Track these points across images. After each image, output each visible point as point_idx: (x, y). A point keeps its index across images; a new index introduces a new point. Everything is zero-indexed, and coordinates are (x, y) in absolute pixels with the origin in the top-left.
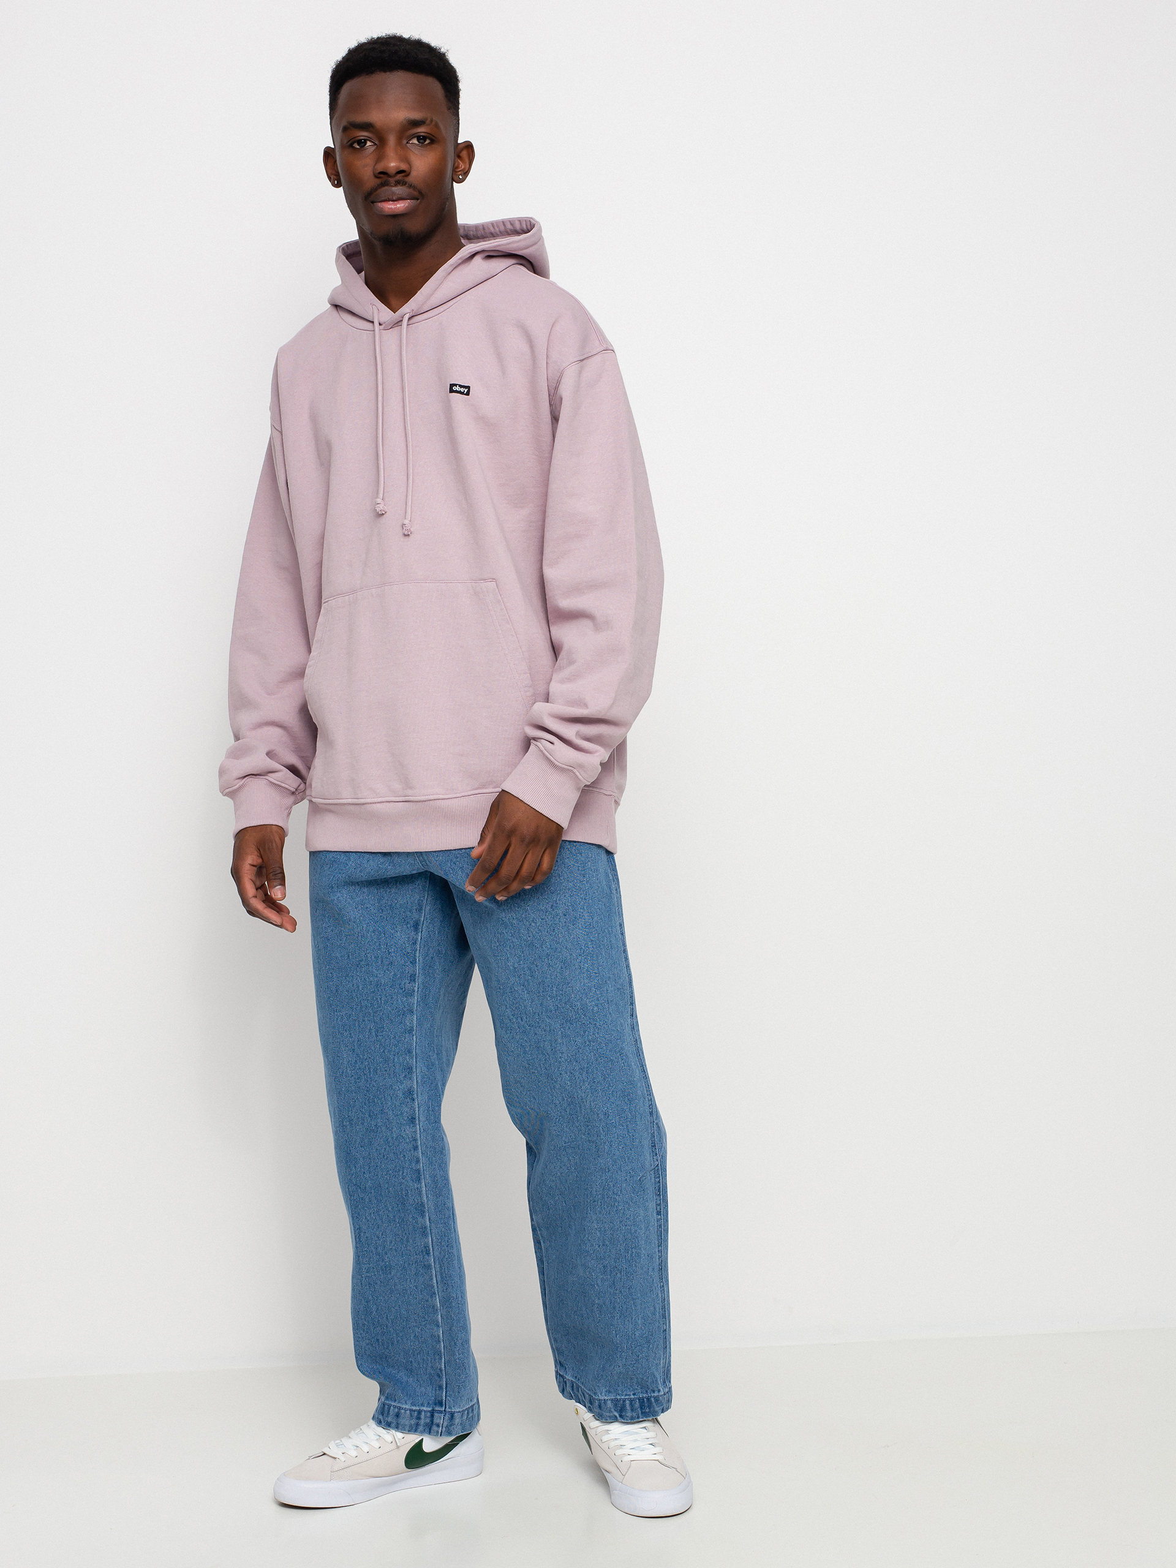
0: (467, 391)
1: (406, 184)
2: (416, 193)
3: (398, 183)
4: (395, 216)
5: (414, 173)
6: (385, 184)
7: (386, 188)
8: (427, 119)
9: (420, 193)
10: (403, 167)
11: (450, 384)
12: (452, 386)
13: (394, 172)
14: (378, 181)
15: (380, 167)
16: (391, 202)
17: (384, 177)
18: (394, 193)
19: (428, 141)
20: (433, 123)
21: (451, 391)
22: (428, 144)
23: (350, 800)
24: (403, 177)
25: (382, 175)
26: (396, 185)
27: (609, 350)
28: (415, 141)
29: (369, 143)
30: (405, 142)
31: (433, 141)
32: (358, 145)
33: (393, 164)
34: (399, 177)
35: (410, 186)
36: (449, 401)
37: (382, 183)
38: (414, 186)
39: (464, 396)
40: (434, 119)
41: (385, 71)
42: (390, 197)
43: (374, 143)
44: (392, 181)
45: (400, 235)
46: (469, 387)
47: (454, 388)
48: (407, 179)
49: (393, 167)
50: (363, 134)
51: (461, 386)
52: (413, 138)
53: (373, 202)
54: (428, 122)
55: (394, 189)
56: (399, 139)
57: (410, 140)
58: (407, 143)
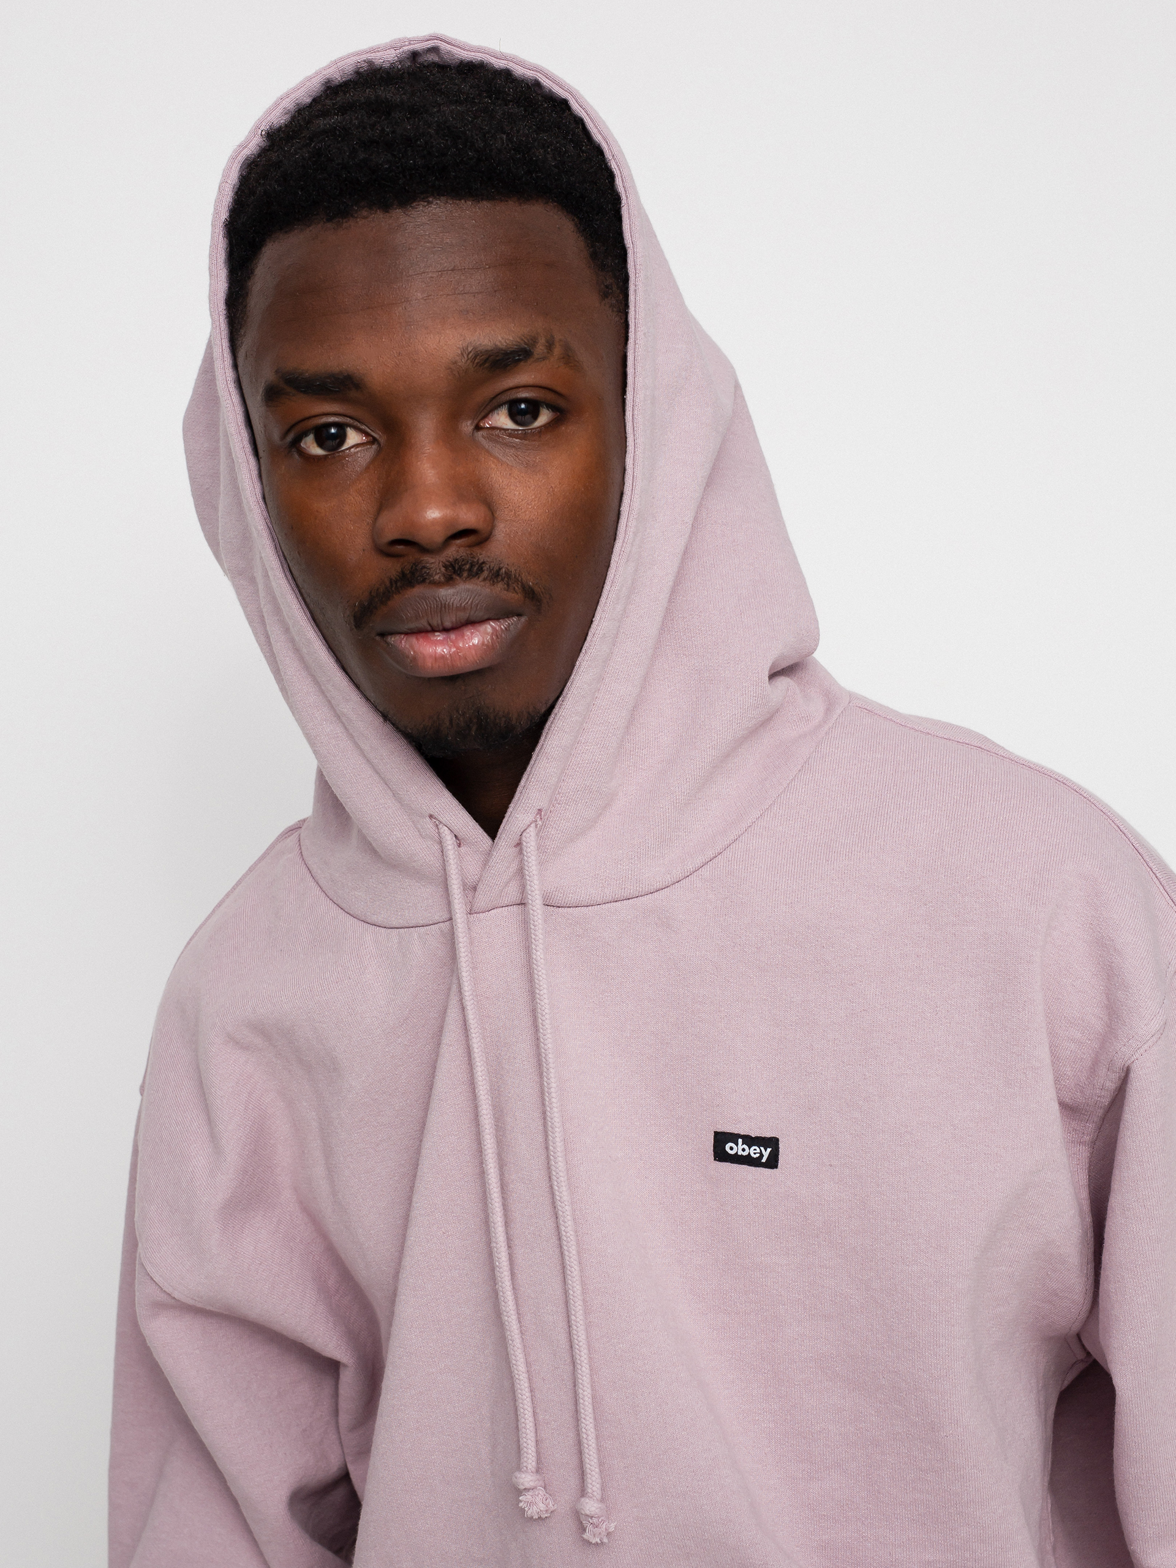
1: (481, 570)
2: (514, 597)
3: (455, 572)
4: (454, 679)
5: (501, 532)
6: (411, 578)
7: (417, 591)
8: (534, 341)
9: (530, 594)
10: (469, 516)
11: (717, 1134)
12: (721, 1138)
13: (439, 537)
14: (391, 568)
15: (391, 526)
16: (440, 637)
17: (413, 555)
18: (444, 607)
19: (544, 417)
20: (557, 351)
21: (720, 1156)
22: (547, 427)
24: (470, 546)
25: (400, 548)
26: (449, 581)
28: (502, 419)
29: (353, 438)
30: (467, 426)
31: (561, 415)
32: (320, 445)
33: (433, 514)
34: (455, 551)
35: (496, 576)
37: (403, 574)
38: (508, 574)
39: (763, 1169)
40: (558, 337)
41: (386, 207)
42: (436, 621)
43: (367, 434)
44: (435, 564)
45: (474, 728)
46: (777, 1140)
47: (730, 1148)
48: (482, 555)
49: (434, 522)
50: (327, 411)
51: (750, 1141)
52: (492, 411)
53: (383, 635)
54: (540, 349)
55: (446, 593)
56: (452, 418)
57: (485, 416)
58: (478, 428)
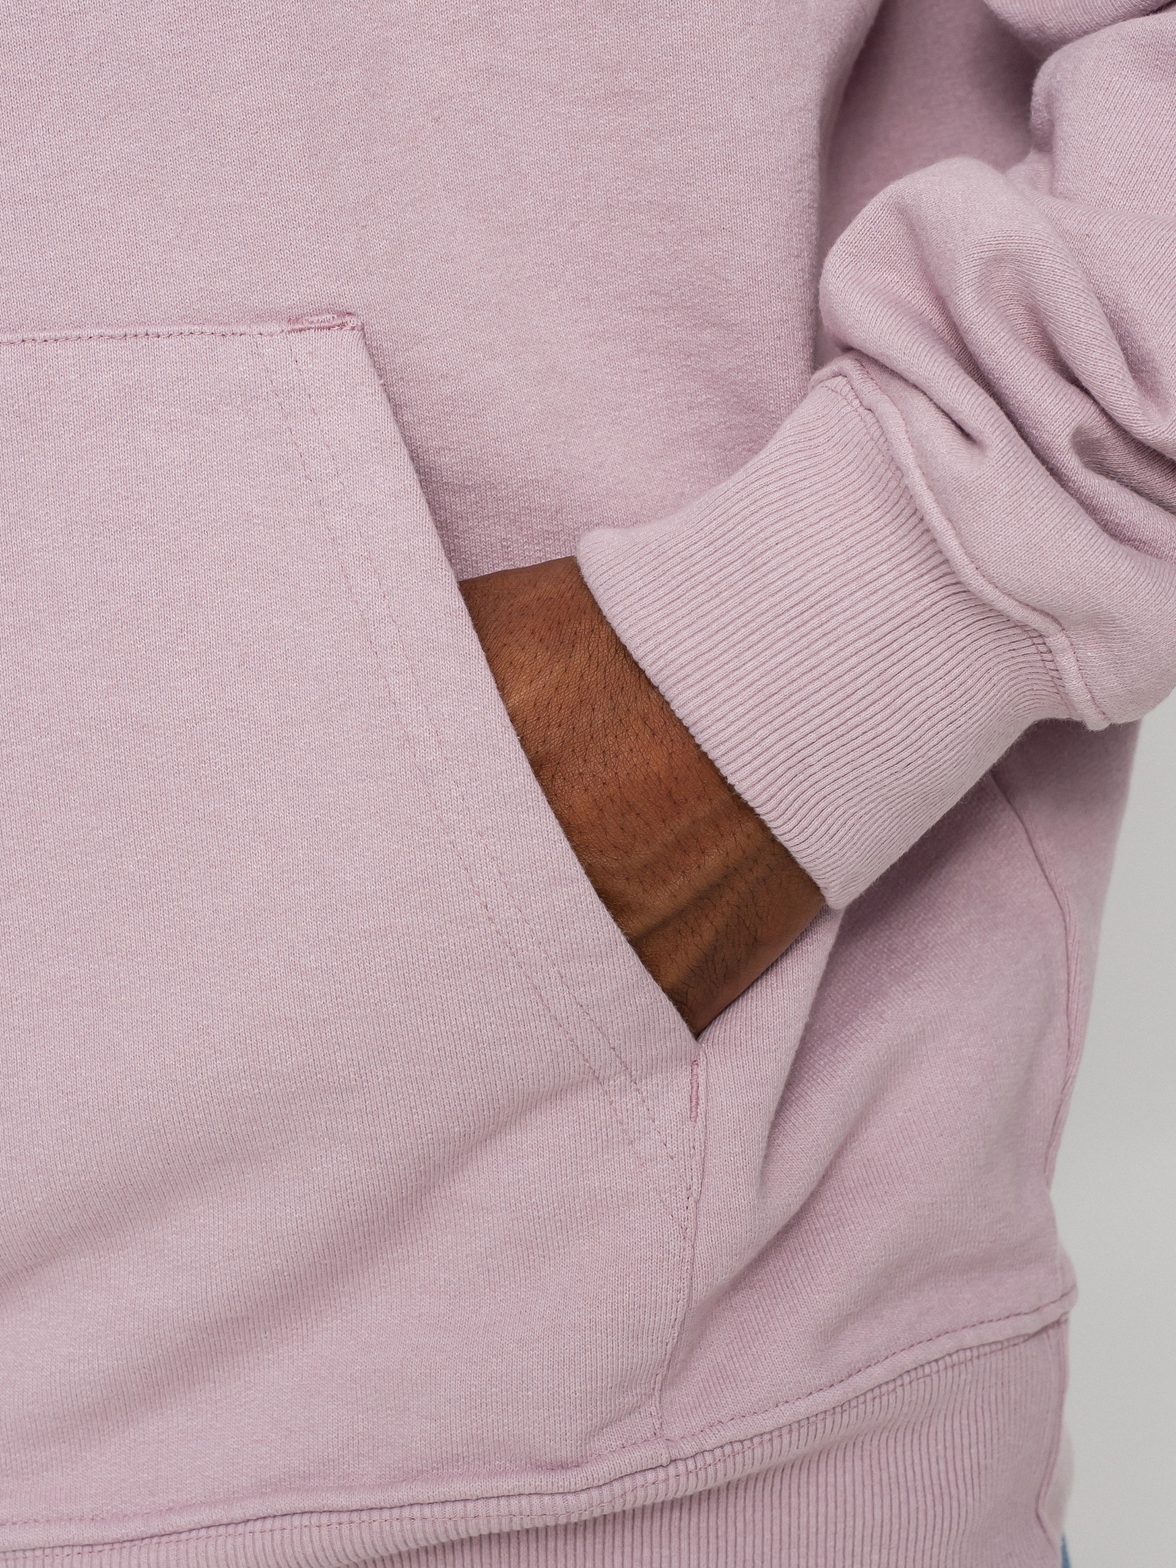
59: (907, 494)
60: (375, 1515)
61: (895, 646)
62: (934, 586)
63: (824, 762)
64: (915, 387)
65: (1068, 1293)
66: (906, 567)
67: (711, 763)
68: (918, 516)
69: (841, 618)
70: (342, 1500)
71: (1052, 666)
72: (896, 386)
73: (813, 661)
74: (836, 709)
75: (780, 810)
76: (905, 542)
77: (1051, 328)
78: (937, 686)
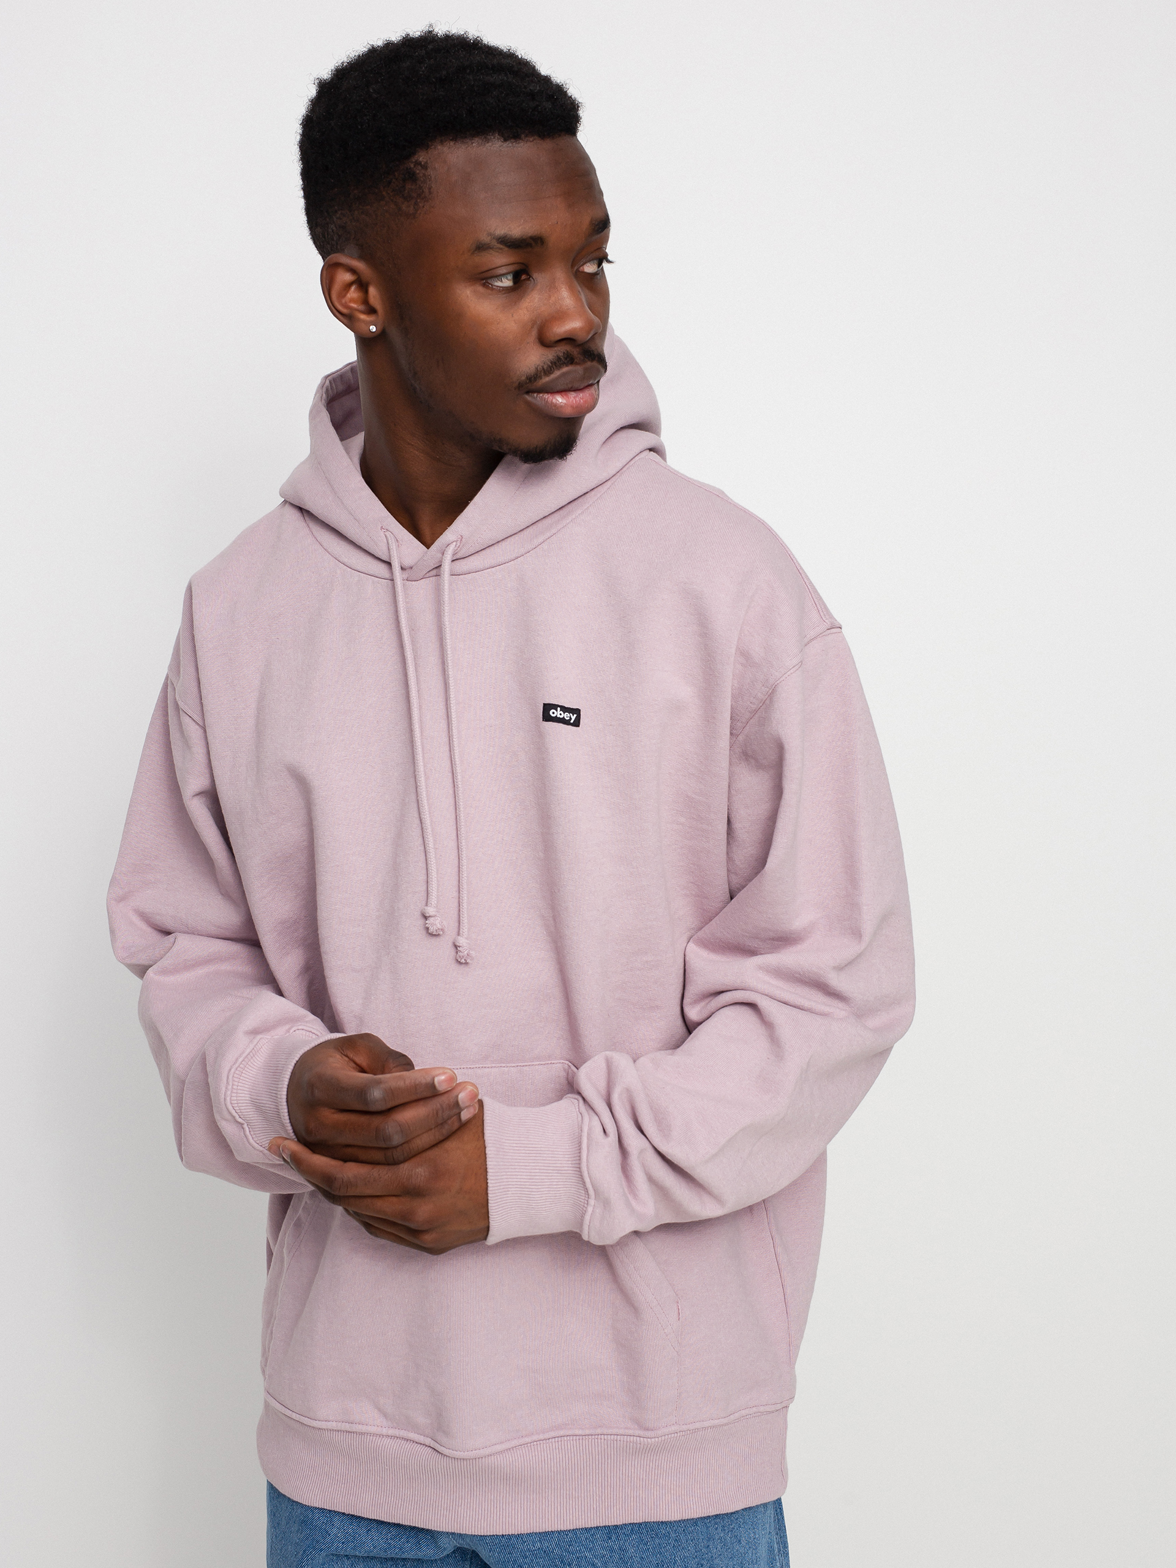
0: (574, 717)
11: (545, 705)
12: (547, 707)
21: (547, 718)
23: (334, 1424)
27: (836, 627)
36: (541, 735)
39: (570, 727)
46: (580, 710)
47: (551, 712)
59: (580, 1137)
60: (590, 1437)
61: (550, 1175)
62: (570, 1165)
63: (513, 1192)
64: (597, 1114)
65: (792, 1398)
66: (566, 1156)
67: (487, 1172)
68: (580, 1144)
69: (541, 1158)
70: (580, 1432)
71: (585, 1209)
72: (591, 1112)
73: (527, 1164)
74: (525, 1180)
75: (495, 1198)
76: (571, 1150)
77: (637, 1114)
78: (553, 1192)
